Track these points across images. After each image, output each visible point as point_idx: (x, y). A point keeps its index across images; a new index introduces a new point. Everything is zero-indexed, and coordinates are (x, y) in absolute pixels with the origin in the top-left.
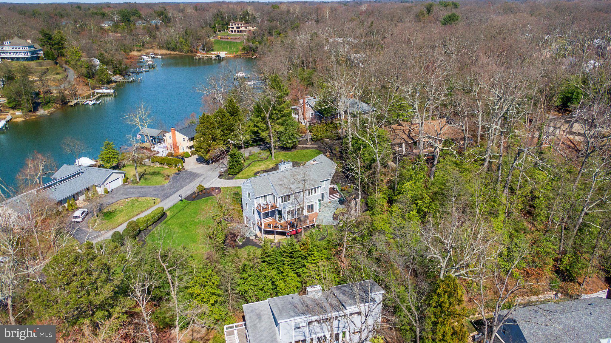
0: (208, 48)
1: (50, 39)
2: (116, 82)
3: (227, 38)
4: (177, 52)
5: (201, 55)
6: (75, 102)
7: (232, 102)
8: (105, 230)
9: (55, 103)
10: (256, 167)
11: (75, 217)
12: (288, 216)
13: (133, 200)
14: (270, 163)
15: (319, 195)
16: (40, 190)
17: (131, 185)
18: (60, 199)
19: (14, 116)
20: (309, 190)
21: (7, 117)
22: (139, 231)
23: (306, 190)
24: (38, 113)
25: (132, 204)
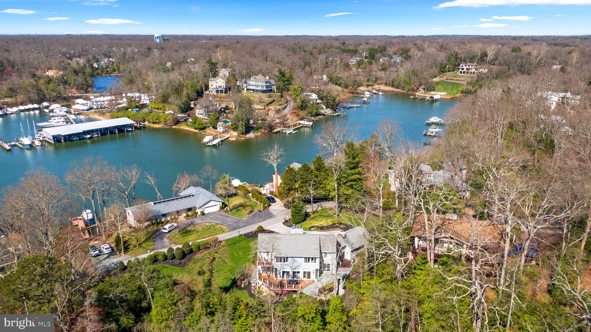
0: (430, 88)
1: (284, 76)
2: (324, 115)
3: (453, 79)
4: (399, 90)
5: (420, 93)
6: (278, 129)
7: (319, 159)
8: (176, 244)
9: (264, 129)
10: (317, 221)
11: (164, 229)
12: (283, 275)
13: (212, 225)
14: (331, 221)
15: (316, 265)
16: (156, 203)
17: (223, 213)
18: (165, 212)
19: (231, 136)
20: (306, 258)
21: (227, 136)
22: (191, 251)
23: (303, 257)
24: (248, 136)
25: (209, 228)
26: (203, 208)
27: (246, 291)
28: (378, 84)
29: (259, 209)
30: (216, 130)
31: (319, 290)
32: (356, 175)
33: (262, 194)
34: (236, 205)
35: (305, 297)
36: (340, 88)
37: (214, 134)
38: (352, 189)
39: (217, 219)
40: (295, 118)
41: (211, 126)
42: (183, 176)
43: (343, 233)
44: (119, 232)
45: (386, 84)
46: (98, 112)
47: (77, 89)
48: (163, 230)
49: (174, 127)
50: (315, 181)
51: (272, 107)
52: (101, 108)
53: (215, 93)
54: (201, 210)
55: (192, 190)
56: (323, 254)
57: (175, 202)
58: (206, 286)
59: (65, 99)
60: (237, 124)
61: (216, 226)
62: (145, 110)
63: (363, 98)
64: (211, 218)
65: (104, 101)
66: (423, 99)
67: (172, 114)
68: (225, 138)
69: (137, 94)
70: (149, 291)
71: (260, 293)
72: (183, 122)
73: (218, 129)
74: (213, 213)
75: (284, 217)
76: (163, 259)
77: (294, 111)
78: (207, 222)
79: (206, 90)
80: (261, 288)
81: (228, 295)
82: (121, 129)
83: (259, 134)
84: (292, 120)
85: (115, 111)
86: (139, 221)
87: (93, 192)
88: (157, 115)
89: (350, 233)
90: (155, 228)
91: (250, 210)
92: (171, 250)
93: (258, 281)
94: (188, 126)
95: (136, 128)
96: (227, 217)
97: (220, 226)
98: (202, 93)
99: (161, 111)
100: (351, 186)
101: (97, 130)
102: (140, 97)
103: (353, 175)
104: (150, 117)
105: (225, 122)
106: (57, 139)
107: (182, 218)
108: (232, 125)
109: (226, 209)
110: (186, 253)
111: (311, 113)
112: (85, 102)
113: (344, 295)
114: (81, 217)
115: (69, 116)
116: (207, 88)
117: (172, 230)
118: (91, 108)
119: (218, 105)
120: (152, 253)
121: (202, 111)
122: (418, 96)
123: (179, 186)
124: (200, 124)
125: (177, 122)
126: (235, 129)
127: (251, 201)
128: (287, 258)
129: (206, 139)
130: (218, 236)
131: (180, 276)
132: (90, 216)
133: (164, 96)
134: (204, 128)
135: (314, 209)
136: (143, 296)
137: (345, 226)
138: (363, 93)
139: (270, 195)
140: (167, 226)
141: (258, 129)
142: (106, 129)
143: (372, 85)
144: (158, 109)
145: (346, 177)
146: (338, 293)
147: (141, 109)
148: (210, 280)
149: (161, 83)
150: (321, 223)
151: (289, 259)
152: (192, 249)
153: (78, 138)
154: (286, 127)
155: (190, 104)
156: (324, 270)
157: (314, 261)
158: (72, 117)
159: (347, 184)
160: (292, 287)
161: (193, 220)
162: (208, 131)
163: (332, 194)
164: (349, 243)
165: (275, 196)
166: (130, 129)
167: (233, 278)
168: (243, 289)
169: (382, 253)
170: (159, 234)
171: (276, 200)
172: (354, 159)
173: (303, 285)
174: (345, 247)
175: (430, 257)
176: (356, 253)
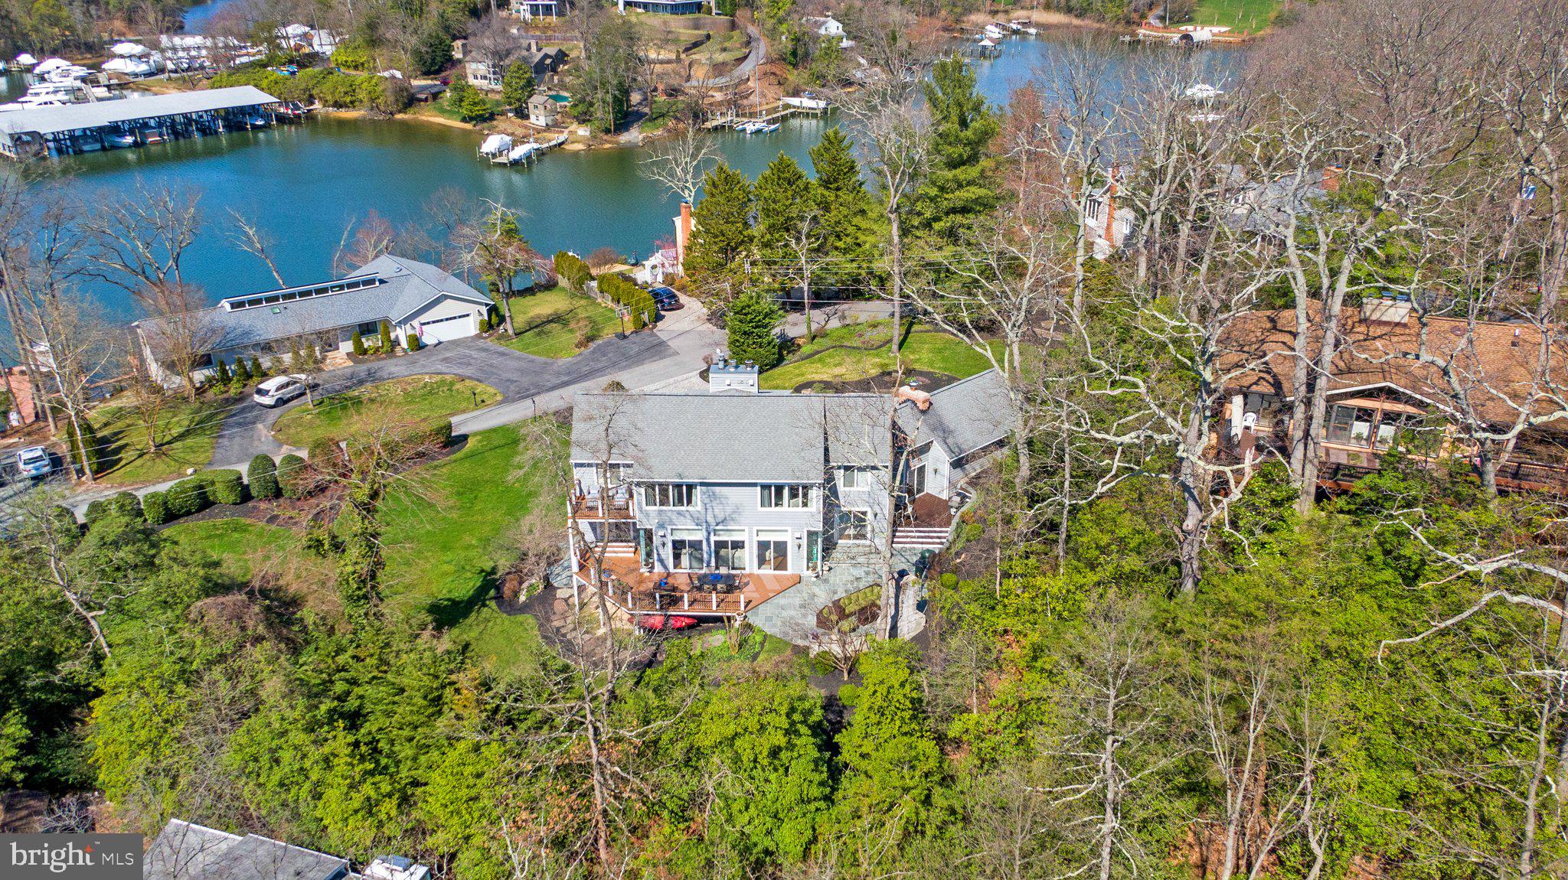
2: (862, 84)
4: (1087, 22)
5: (1150, 30)
6: (719, 121)
7: (833, 141)
8: (298, 444)
9: (676, 118)
11: (260, 392)
12: (677, 557)
13: (443, 381)
14: (874, 366)
15: (809, 515)
16: (241, 304)
17: (491, 343)
18: (273, 336)
19: (572, 138)
20: (765, 487)
21: (557, 138)
23: (754, 485)
24: (625, 138)
25: (431, 391)
26: (416, 323)
27: (531, 620)
28: (1024, 8)
29: (620, 329)
30: (526, 122)
31: (819, 615)
32: (973, 189)
33: (636, 284)
34: (539, 316)
35: (762, 644)
36: (910, 16)
37: (520, 132)
38: (955, 243)
39: (465, 361)
40: (772, 92)
41: (510, 111)
43: (923, 396)
45: (1047, 8)
46: (175, 79)
47: (130, 19)
48: (257, 398)
49: (399, 116)
50: (816, 221)
51: (702, 56)
52: (189, 69)
53: (528, 15)
54: (410, 332)
55: (385, 266)
56: (839, 475)
57: (312, 301)
58: (354, 599)
60: (588, 99)
61: (458, 386)
62: (317, 69)
63: (981, 40)
64: (446, 360)
65: (198, 48)
66: (1160, 46)
67: (398, 79)
68: (552, 143)
71: (587, 624)
72: (426, 100)
73: (532, 118)
74: (455, 343)
75: (706, 353)
76: (232, 498)
77: (769, 68)
78: (426, 373)
79: (500, 6)
82: (236, 119)
83: (659, 132)
84: (763, 96)
89: (946, 400)
90: (234, 389)
91: (587, 331)
92: (264, 464)
94: (443, 112)
95: (282, 119)
96: (503, 354)
97: (472, 384)
98: (489, 15)
99: (366, 72)
100: (951, 235)
101: (156, 122)
102: (308, 37)
103: (960, 186)
105: (555, 98)
107: (341, 356)
108: (574, 107)
109: (500, 329)
111: (821, 76)
112: (142, 51)
113: (921, 639)
115: (87, 88)
116: (504, 2)
117: (292, 398)
118: (160, 70)
119: (534, 49)
121: (485, 70)
122: (1145, 35)
124: (475, 104)
125: (410, 101)
126: (583, 119)
127: (594, 302)
128: (690, 487)
129: (491, 144)
130: (454, 420)
134: (492, 117)
135: (814, 327)
137: (927, 381)
138: (980, 28)
139: (662, 287)
140: (271, 385)
141: (652, 118)
142: (188, 120)
143: (1005, 11)
144: (353, 66)
145: (933, 199)
146: (893, 632)
147: (303, 65)
150: (838, 371)
151: (698, 492)
153: (98, 146)
154: (744, 115)
155: (451, 49)
156: (841, 536)
157: (800, 498)
159: (937, 226)
160: (707, 602)
161: (375, 365)
162: (500, 123)
163: (881, 265)
164: (944, 432)
165: (683, 289)
166: (260, 122)
167: (488, 566)
168: (525, 608)
169: (1126, 439)
170: (243, 410)
171: (683, 298)
172: (964, 123)
173: (754, 596)
174: (925, 449)
175: (1303, 475)
176: (974, 468)
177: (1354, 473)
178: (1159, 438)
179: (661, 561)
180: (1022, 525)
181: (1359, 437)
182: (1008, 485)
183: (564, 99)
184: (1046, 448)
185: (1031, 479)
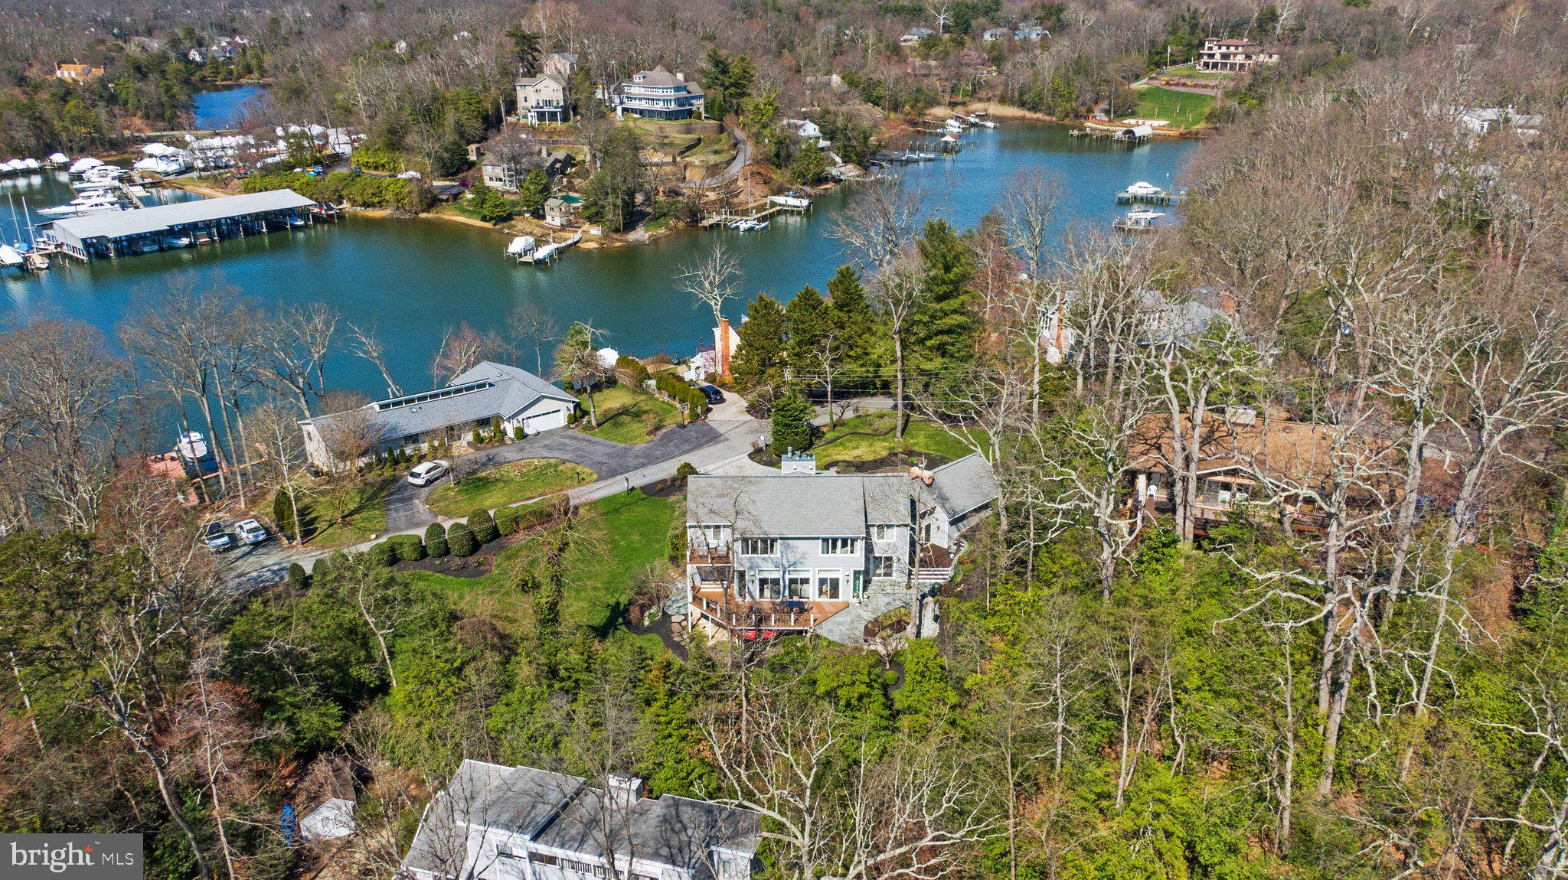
0: (1124, 109)
1: (725, 72)
2: (837, 181)
3: (1184, 85)
4: (1039, 115)
5: (1097, 124)
6: (715, 219)
7: (846, 276)
8: (449, 515)
9: (677, 218)
10: (845, 448)
11: (412, 475)
12: (762, 590)
13: (549, 464)
14: (884, 448)
15: (857, 558)
16: (387, 406)
17: (577, 432)
18: (413, 431)
19: (586, 237)
20: (826, 540)
21: (573, 237)
22: (495, 534)
23: (817, 538)
24: (632, 236)
25: (541, 473)
26: (520, 418)
27: (656, 637)
28: (980, 100)
29: (679, 420)
30: (542, 222)
31: (866, 628)
32: (956, 317)
33: (685, 382)
34: (610, 409)
35: (830, 646)
36: (878, 112)
37: (538, 231)
38: (943, 356)
39: (561, 447)
40: (760, 190)
41: (527, 212)
42: (457, 335)
43: (927, 474)
44: (286, 484)
45: (1002, 100)
46: (207, 178)
47: (147, 117)
48: (411, 480)
49: (423, 215)
50: (835, 338)
51: (695, 159)
52: (217, 167)
53: (535, 122)
54: (517, 425)
55: (486, 370)
56: (874, 531)
57: (441, 402)
58: (544, 622)
59: (114, 145)
60: (600, 203)
61: (561, 468)
62: (342, 171)
63: (943, 135)
64: (546, 446)
65: (223, 148)
66: (1105, 140)
67: (419, 180)
68: (569, 242)
69: (316, 130)
70: (381, 639)
71: (698, 639)
72: (447, 200)
73: (549, 219)
74: (550, 433)
75: (751, 438)
76: (414, 556)
77: (755, 169)
78: (535, 457)
79: (508, 113)
80: (700, 628)
81: (608, 643)
82: (276, 221)
83: (662, 231)
84: (751, 194)
85: (256, 173)
86: (342, 456)
87: (205, 375)
88: (375, 183)
89: (945, 475)
90: (388, 473)
91: (654, 422)
92: (436, 530)
93: (691, 608)
94: (463, 211)
95: (317, 219)
96: (589, 441)
97: (573, 465)
98: (500, 120)
99: (386, 173)
100: (942, 350)
101: (207, 225)
102: (325, 137)
103: (946, 314)
104: (356, 189)
105: (567, 199)
106: (96, 248)
107: (462, 446)
108: (586, 208)
109: (585, 421)
110: (479, 538)
111: (802, 175)
112: (171, 150)
113: (940, 636)
114: (174, 454)
115: (126, 188)
116: (512, 106)
117: (437, 478)
118: (189, 168)
119: (544, 154)
120: (383, 540)
121: (499, 171)
122: (1092, 129)
123: (446, 362)
124: (496, 206)
125: (432, 201)
126: (595, 218)
127: (653, 399)
128: (773, 540)
129: (517, 246)
130: (570, 492)
131: (468, 598)
132: (201, 450)
133: (392, 131)
134: (509, 217)
135: (834, 417)
136: (363, 653)
137: (928, 461)
138: (942, 122)
139: (705, 384)
140: (421, 468)
141: (659, 217)
142: (234, 221)
143: (964, 104)
144: (376, 168)
145: (925, 324)
146: (918, 635)
147: (328, 166)
148: (555, 604)
149: (382, 92)
150: (856, 453)
151: (778, 545)
152: (495, 528)
153: (156, 247)
154: (736, 213)
155: (466, 152)
156: (877, 574)
157: (849, 548)
158: (137, 191)
159: (929, 343)
160: (787, 620)
161: (492, 452)
162: (519, 223)
163: (886, 372)
164: (943, 499)
165: (724, 385)
166: (300, 223)
167: (613, 601)
168: (648, 630)
169: (1064, 506)
170: (399, 489)
171: (726, 394)
172: (947, 269)
173: (819, 616)
174: (932, 511)
175: (1184, 526)
176: (964, 527)
177: (1217, 524)
178: (1084, 505)
179: (750, 593)
180: (1003, 561)
181: (1224, 502)
182: (993, 536)
183: (575, 200)
184: (1017, 512)
185: (1011, 531)
